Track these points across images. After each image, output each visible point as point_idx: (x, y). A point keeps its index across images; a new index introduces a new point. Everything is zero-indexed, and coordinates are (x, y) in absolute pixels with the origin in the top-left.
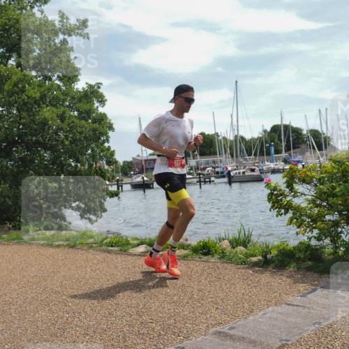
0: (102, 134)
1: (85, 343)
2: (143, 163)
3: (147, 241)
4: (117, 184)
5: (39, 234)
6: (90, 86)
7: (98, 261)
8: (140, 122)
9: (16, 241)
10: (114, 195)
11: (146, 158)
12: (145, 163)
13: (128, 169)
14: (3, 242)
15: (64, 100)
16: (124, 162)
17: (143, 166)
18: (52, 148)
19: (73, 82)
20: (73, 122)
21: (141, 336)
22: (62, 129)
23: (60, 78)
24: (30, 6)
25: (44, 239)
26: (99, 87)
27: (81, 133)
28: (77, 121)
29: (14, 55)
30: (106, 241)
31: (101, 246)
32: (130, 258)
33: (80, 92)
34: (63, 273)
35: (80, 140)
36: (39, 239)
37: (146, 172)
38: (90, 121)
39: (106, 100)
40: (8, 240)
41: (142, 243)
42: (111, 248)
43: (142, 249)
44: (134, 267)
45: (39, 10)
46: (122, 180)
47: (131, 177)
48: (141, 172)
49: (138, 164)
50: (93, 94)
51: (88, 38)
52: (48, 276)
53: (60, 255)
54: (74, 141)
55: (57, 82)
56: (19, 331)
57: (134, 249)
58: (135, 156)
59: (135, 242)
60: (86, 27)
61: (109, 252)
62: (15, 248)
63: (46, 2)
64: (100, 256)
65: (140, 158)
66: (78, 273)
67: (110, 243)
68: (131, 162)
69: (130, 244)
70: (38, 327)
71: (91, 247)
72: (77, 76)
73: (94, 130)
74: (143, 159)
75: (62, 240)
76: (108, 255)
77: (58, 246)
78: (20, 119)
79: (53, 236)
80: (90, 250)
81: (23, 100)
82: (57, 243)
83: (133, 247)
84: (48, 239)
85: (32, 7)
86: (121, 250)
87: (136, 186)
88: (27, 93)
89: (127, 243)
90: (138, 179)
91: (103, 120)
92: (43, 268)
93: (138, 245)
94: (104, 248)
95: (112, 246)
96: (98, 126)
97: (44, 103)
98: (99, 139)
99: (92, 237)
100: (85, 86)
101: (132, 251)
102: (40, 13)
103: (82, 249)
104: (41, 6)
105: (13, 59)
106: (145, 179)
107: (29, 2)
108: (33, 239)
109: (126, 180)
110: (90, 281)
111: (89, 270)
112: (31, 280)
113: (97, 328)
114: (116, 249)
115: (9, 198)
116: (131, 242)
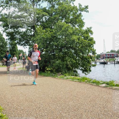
0: (91, 44)
1: (85, 115)
2: (104, 55)
3: (106, 82)
4: (95, 62)
5: (69, 77)
6: (88, 28)
7: (89, 87)
8: (104, 41)
9: (62, 78)
10: (94, 66)
11: (105, 54)
12: (105, 55)
13: (99, 57)
14: (58, 78)
15: (79, 33)
16: (98, 55)
17: (104, 56)
18: (74, 49)
19: (82, 27)
20: (82, 40)
21: (105, 115)
22: (78, 43)
23: (78, 26)
24: (70, 2)
25: (71, 79)
26: (91, 29)
27: (84, 44)
28: (84, 40)
29: (64, 19)
30: (91, 81)
31: (90, 83)
32: (100, 88)
33: (84, 30)
34: (77, 91)
35: (84, 46)
36: (69, 78)
37: (105, 58)
38: (87, 40)
39: (93, 33)
40: (60, 78)
41: (104, 83)
42: (93, 84)
43: (104, 85)
44: (101, 91)
45: (72, 3)
46: (96, 61)
47: (100, 60)
48: (103, 58)
49: (102, 55)
50: (89, 31)
51: (88, 12)
52: (72, 91)
53: (76, 84)
54: (82, 47)
55: (77, 27)
56: (64, 107)
57: (101, 85)
58: (101, 53)
59: (102, 82)
60: (88, 8)
61: (92, 85)
62: (62, 80)
63: (75, 1)
64: (90, 86)
65: (103, 53)
66: (82, 91)
67: (93, 82)
68: (100, 55)
69: (100, 83)
70: (70, 107)
71: (86, 83)
72: (84, 25)
73: (89, 43)
74: (104, 54)
75: (77, 80)
76: (92, 86)
77: (76, 81)
78: (65, 39)
79: (74, 78)
80: (86, 84)
81: (67, 34)
82: (75, 80)
83: (101, 84)
84: (72, 79)
85: (70, 3)
86: (97, 85)
87: (102, 63)
88: (68, 31)
89: (99, 83)
90: (102, 61)
91: (92, 40)
92: (71, 88)
93: (103, 84)
94: (91, 83)
95: (93, 83)
96: (90, 42)
97: (73, 34)
98: (91, 46)
99: (87, 79)
100: (86, 28)
101: (100, 85)
102: (73, 4)
103: (83, 83)
104: (73, 2)
105: (63, 20)
106: (105, 61)
107: (69, 1)
108: (67, 78)
109: (98, 61)
110: (86, 94)
111: (86, 90)
112: (67, 91)
113: (89, 110)
114: (95, 84)
115: (61, 65)
116: (100, 82)
